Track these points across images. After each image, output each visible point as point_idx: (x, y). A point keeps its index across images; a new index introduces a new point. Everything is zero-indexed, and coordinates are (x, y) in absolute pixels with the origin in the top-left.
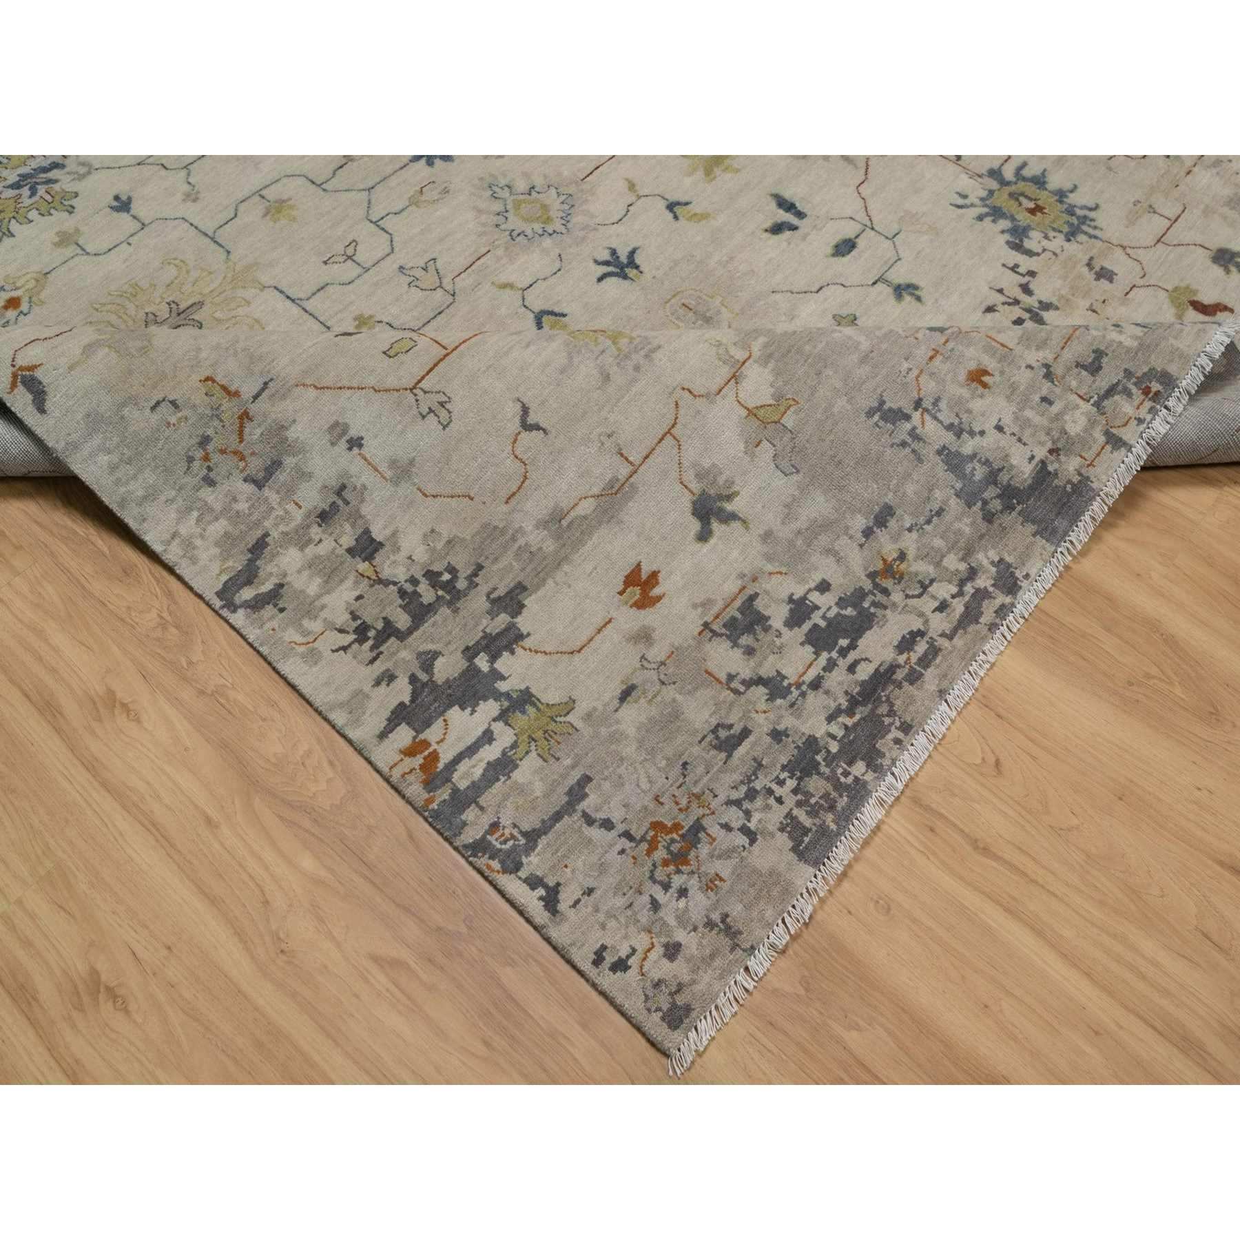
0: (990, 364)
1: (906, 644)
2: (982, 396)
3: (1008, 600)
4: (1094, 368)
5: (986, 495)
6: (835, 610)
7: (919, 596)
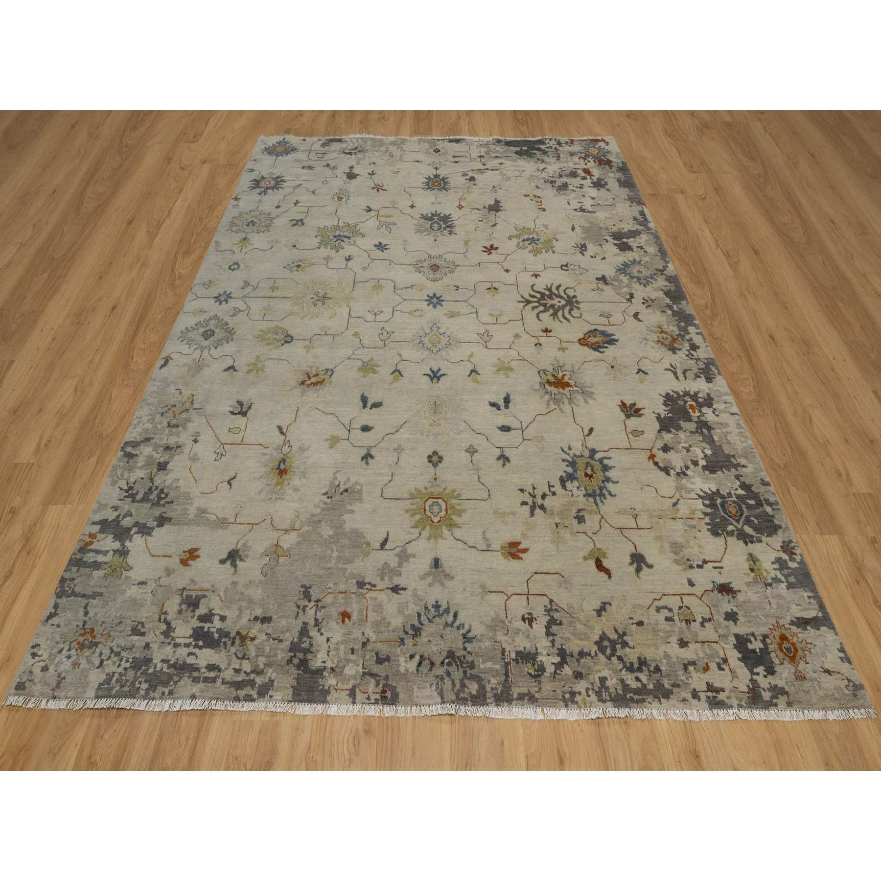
0: (355, 617)
1: (211, 667)
2: (338, 623)
3: (255, 696)
4: (380, 661)
5: (298, 654)
6: (214, 630)
7: (238, 658)
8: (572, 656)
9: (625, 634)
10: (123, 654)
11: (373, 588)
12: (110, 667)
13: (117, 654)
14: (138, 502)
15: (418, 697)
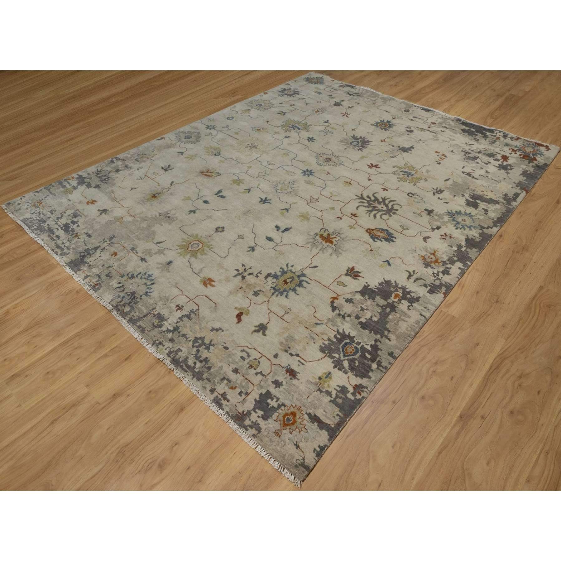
0: (117, 257)
1: (58, 237)
2: (110, 254)
3: (59, 254)
4: (107, 276)
5: (86, 253)
6: (71, 227)
7: (68, 240)
8: (179, 333)
9: (213, 345)
10: (41, 215)
11: (136, 253)
12: (34, 216)
13: (40, 214)
14: (97, 177)
15: (105, 295)
